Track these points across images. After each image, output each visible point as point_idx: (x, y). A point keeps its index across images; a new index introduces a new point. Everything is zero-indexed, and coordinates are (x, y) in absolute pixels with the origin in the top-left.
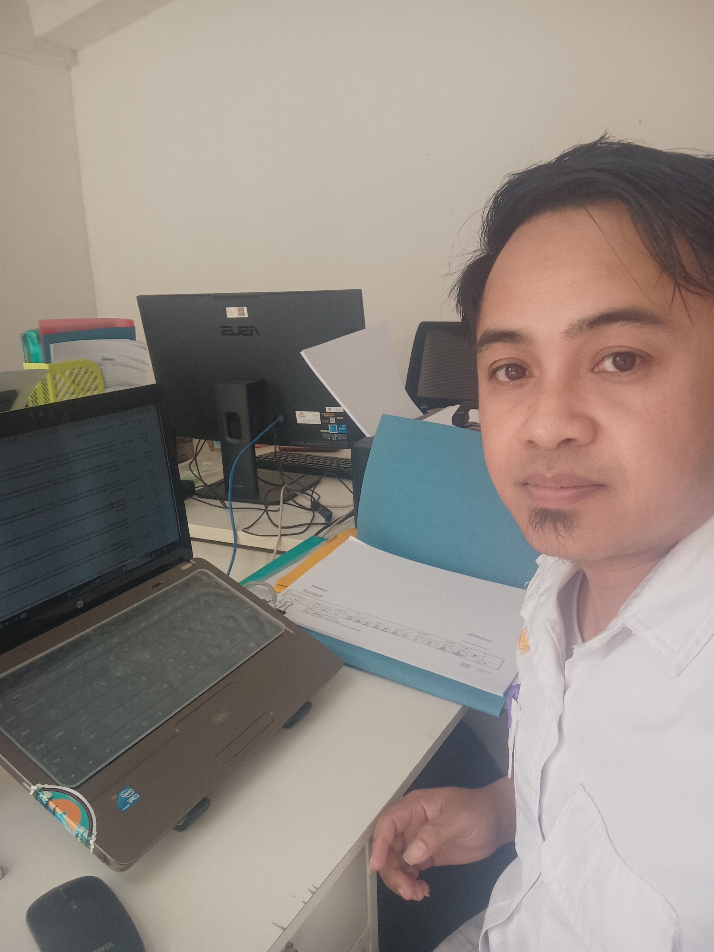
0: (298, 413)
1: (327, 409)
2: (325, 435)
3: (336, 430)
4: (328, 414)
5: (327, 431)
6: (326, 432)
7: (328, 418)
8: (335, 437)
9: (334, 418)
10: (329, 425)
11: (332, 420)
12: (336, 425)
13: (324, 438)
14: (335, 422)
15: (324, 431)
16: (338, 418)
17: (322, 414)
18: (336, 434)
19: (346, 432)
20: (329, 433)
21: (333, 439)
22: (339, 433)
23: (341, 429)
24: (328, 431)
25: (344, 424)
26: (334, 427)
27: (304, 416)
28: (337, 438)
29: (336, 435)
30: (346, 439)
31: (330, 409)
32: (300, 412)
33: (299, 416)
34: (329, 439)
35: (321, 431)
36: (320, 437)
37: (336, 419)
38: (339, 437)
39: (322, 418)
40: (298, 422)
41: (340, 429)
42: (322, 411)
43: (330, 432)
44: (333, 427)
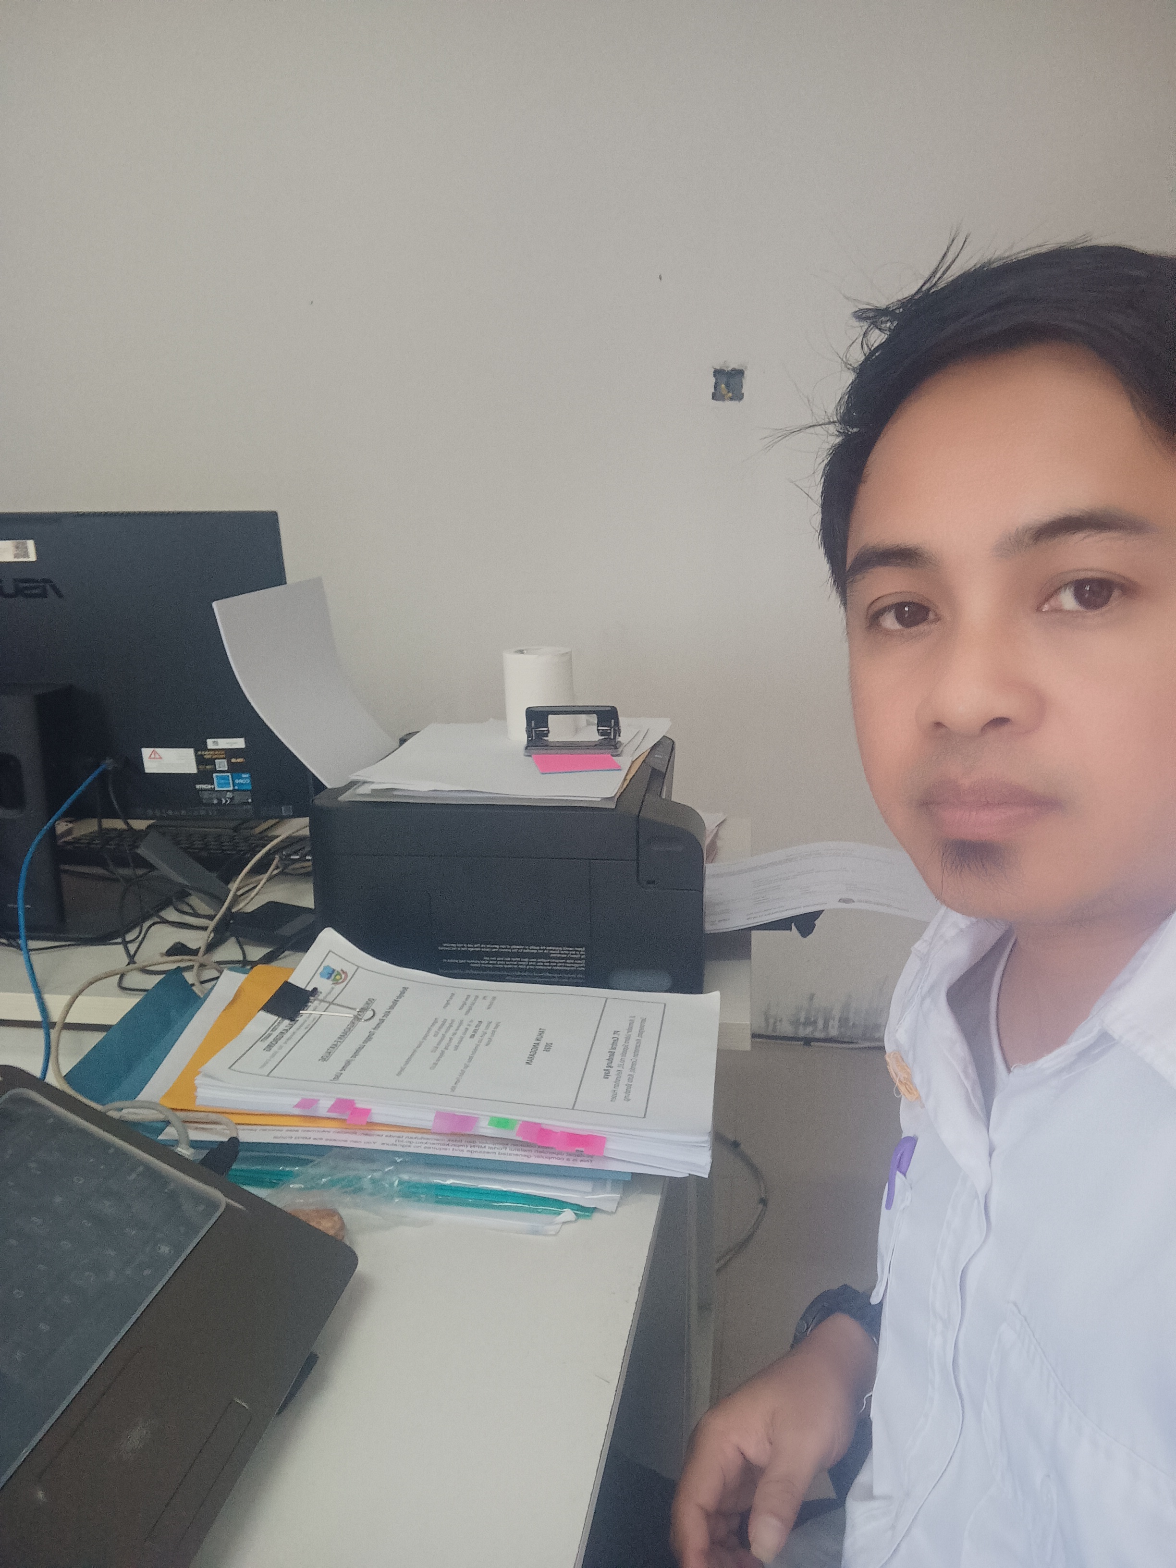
0: (146, 752)
1: (210, 743)
2: (206, 795)
3: (229, 783)
4: (211, 753)
5: (209, 787)
6: (207, 788)
7: (212, 762)
8: (228, 798)
9: (225, 761)
10: (214, 775)
11: (222, 764)
12: (229, 774)
13: (204, 801)
14: (226, 769)
15: (204, 786)
16: (233, 760)
17: (199, 753)
18: (229, 791)
19: (250, 788)
20: (213, 790)
21: (224, 801)
22: (237, 790)
23: (241, 781)
24: (213, 786)
25: (244, 772)
26: (227, 778)
27: (161, 758)
28: (232, 799)
29: (229, 795)
30: (250, 801)
31: (217, 743)
32: (152, 749)
33: (150, 757)
34: (215, 801)
35: (198, 787)
36: (197, 799)
37: (230, 764)
38: (236, 798)
39: (200, 760)
40: (147, 771)
41: (237, 781)
42: (199, 747)
43: (217, 789)
44: (223, 778)
